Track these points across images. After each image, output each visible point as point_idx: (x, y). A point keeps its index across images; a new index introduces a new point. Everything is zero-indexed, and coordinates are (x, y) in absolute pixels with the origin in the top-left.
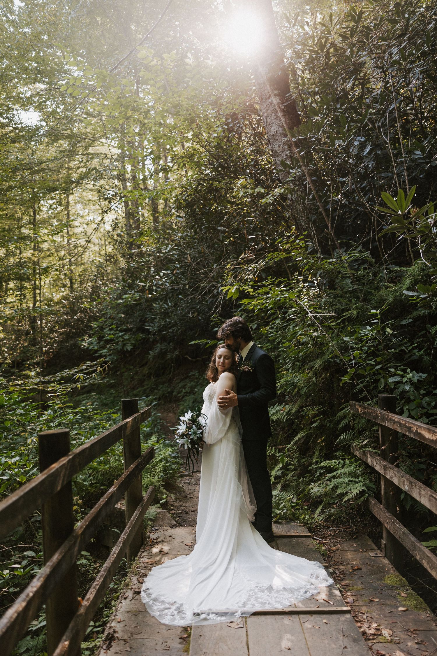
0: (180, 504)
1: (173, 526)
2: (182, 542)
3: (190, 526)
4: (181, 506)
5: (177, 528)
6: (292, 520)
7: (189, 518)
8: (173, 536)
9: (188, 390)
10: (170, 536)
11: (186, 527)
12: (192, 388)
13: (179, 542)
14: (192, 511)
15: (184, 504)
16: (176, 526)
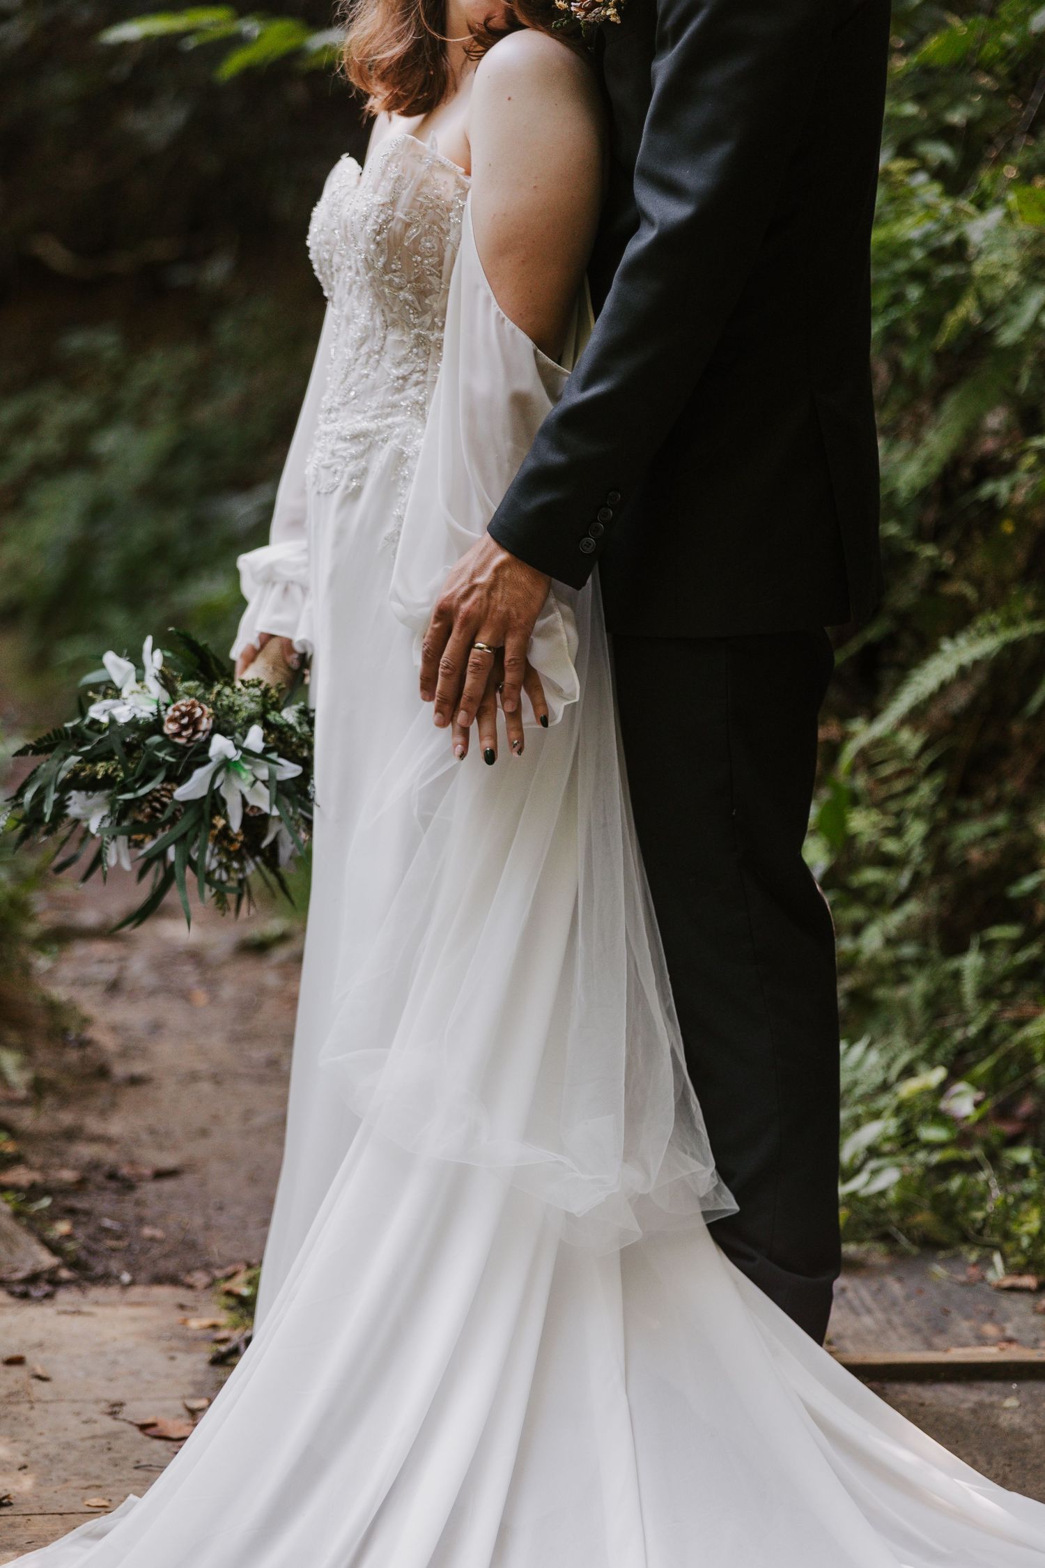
0: (67, 1118)
1: (33, 1278)
2: (115, 1409)
3: (158, 1280)
4: (72, 1134)
5: (65, 1297)
6: (930, 1245)
7: (141, 1221)
8: (37, 1362)
9: (48, 442)
10: (16, 1361)
11: (137, 1292)
12: (80, 434)
13: (93, 1411)
14: (161, 1175)
15: (93, 1124)
16: (56, 1283)
